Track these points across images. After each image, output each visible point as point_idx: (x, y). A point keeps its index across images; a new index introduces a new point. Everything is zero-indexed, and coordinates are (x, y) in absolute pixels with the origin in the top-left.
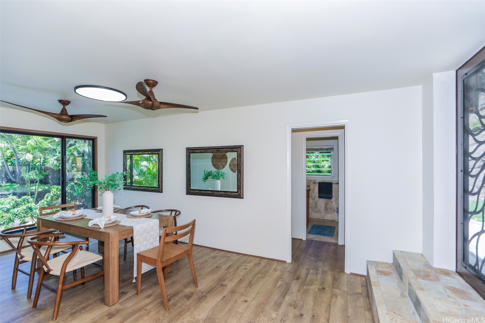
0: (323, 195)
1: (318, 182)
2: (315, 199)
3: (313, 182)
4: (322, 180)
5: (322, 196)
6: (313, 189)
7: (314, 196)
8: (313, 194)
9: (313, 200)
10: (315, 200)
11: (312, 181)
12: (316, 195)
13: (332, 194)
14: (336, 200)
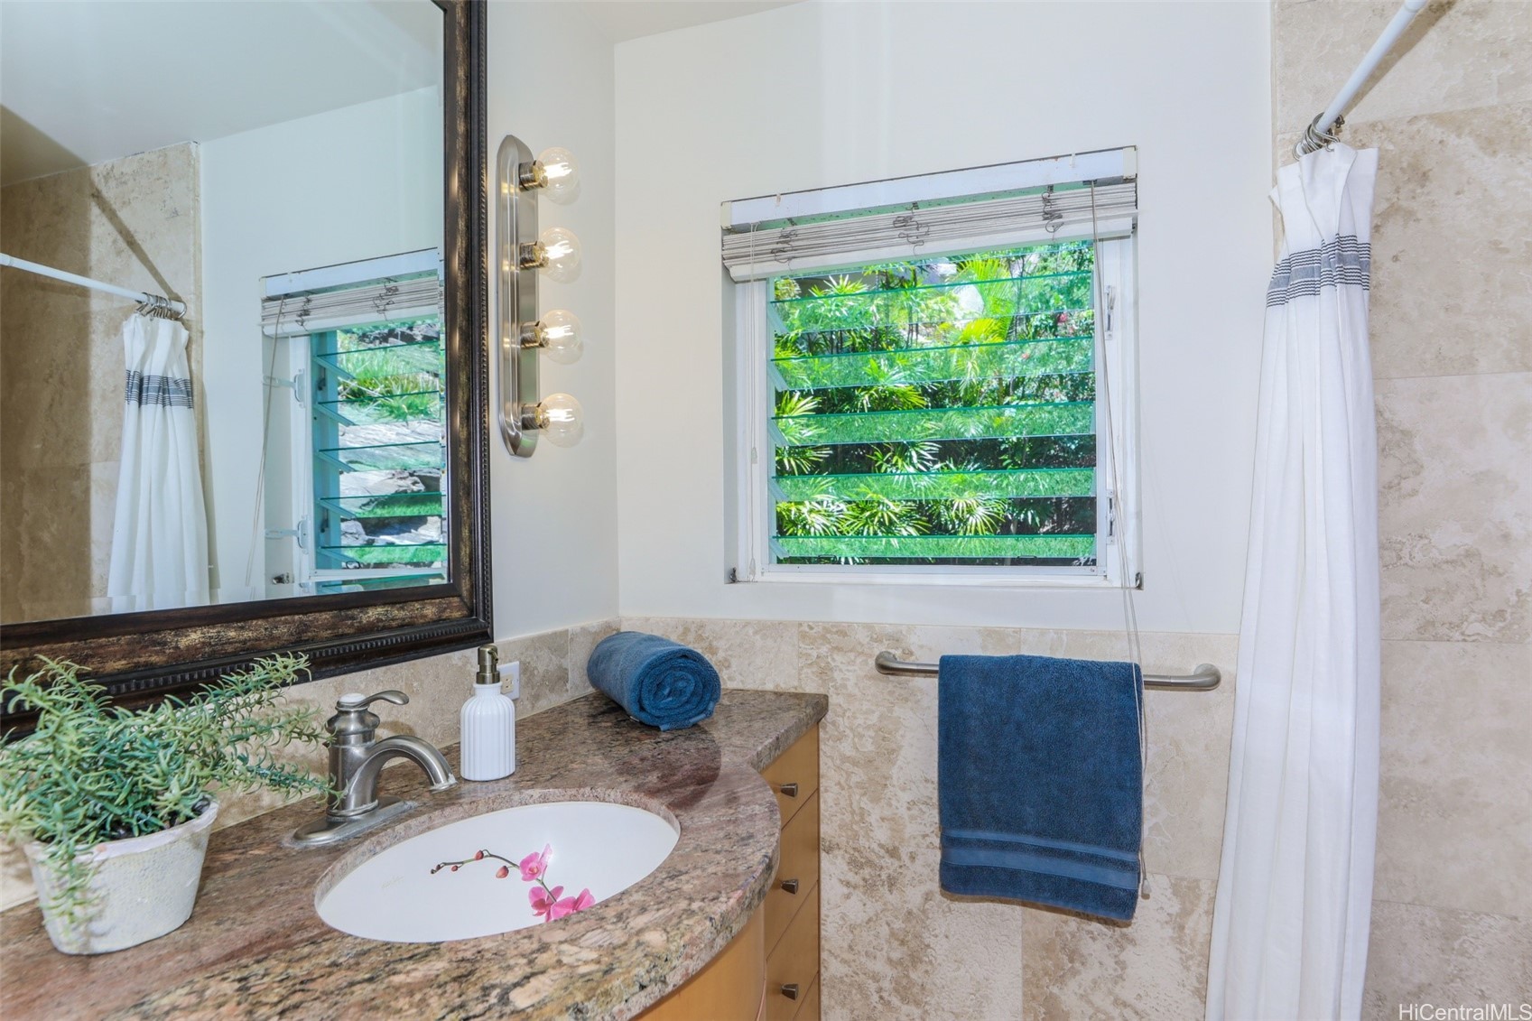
0: (1003, 846)
1: (934, 661)
2: (892, 883)
3: (878, 649)
4: (989, 633)
5: (983, 858)
6: (869, 746)
7: (882, 834)
8: (873, 819)
9: (870, 887)
10: (893, 898)
11: (863, 636)
12: (911, 829)
13: (1130, 838)
14: (1186, 913)
